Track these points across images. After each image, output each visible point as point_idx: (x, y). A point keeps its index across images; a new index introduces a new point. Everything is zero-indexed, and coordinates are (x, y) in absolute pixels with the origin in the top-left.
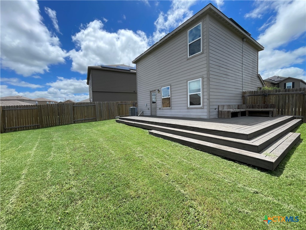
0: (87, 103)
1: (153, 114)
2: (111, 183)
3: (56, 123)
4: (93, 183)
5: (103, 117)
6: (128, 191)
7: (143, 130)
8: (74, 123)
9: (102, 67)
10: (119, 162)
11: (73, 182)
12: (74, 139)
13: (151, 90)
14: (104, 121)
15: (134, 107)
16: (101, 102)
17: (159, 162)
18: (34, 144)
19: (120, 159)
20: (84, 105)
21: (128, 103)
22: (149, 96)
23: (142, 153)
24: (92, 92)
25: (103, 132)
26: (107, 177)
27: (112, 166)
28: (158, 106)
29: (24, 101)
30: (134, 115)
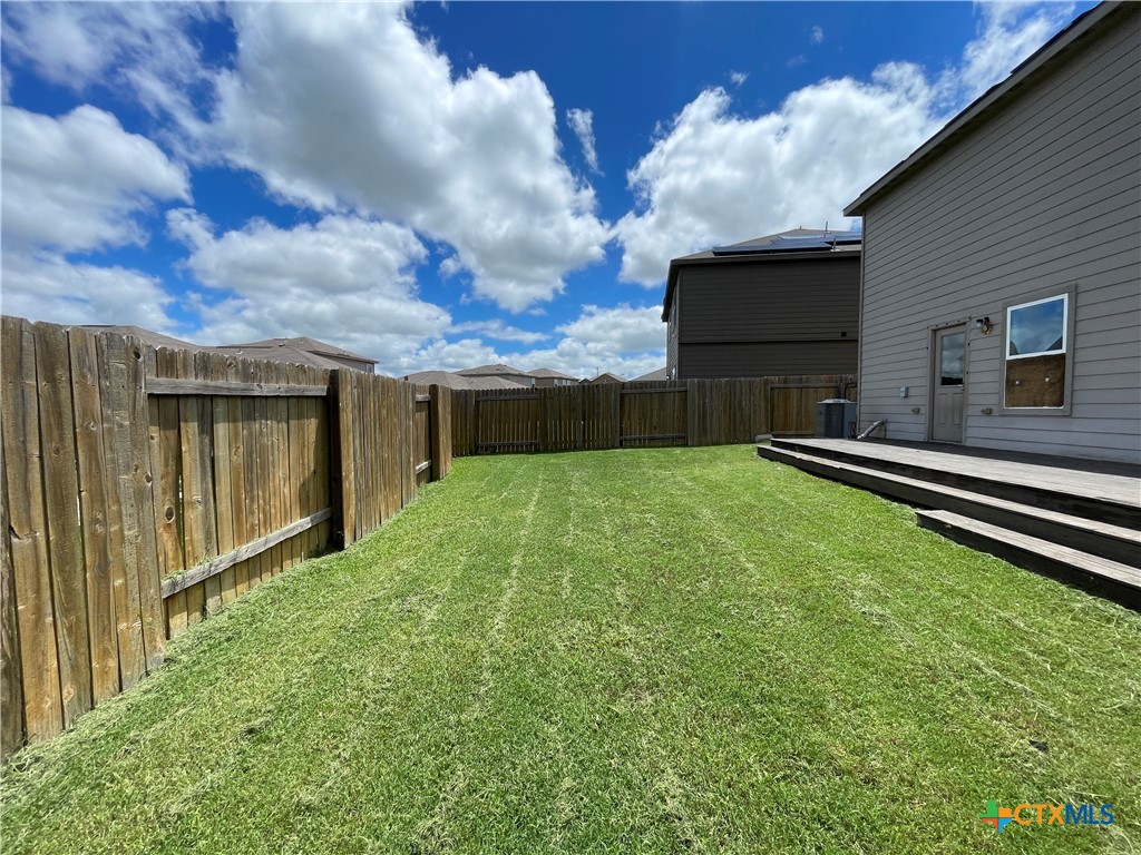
0: (662, 384)
1: (942, 434)
2: (750, 677)
3: (575, 441)
4: (686, 652)
5: (708, 432)
6: (818, 736)
7: (885, 501)
8: (621, 446)
9: (715, 254)
10: (776, 609)
11: (626, 628)
12: (625, 497)
13: (941, 322)
14: (713, 448)
15: (842, 401)
16: (707, 380)
17: (986, 670)
18: (531, 493)
19: (781, 600)
20: (653, 390)
21: (812, 385)
22: (926, 354)
23: (884, 601)
24: (676, 346)
25: (712, 487)
26: (731, 649)
27: (749, 618)
28: (972, 399)
29: (511, 377)
30: (840, 436)
